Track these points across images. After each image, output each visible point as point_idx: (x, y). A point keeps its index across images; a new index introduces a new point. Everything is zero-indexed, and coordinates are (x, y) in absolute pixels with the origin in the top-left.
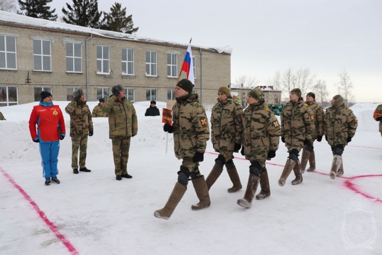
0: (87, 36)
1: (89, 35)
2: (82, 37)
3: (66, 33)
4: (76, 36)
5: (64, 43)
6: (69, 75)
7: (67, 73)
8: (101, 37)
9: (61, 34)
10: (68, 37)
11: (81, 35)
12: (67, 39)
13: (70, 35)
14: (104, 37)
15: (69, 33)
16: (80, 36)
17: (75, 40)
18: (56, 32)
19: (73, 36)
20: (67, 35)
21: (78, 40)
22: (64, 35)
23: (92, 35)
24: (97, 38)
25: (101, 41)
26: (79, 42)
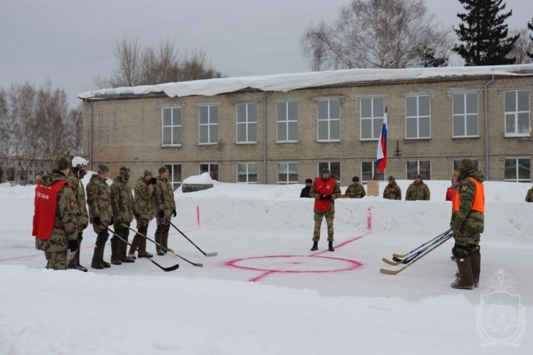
0: (486, 79)
1: (489, 77)
2: (479, 82)
3: (452, 81)
4: (468, 83)
5: (449, 95)
6: (457, 141)
7: (453, 139)
8: (511, 77)
9: (444, 84)
10: (455, 86)
11: (476, 79)
12: (453, 89)
13: (459, 83)
14: (518, 77)
15: (456, 81)
16: (475, 82)
17: (467, 89)
18: (437, 82)
19: (464, 83)
20: (454, 83)
21: (470, 88)
22: (449, 84)
23: (493, 78)
24: (505, 80)
25: (511, 83)
26: (473, 91)
